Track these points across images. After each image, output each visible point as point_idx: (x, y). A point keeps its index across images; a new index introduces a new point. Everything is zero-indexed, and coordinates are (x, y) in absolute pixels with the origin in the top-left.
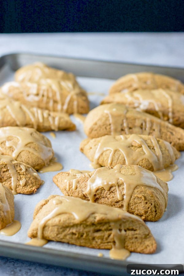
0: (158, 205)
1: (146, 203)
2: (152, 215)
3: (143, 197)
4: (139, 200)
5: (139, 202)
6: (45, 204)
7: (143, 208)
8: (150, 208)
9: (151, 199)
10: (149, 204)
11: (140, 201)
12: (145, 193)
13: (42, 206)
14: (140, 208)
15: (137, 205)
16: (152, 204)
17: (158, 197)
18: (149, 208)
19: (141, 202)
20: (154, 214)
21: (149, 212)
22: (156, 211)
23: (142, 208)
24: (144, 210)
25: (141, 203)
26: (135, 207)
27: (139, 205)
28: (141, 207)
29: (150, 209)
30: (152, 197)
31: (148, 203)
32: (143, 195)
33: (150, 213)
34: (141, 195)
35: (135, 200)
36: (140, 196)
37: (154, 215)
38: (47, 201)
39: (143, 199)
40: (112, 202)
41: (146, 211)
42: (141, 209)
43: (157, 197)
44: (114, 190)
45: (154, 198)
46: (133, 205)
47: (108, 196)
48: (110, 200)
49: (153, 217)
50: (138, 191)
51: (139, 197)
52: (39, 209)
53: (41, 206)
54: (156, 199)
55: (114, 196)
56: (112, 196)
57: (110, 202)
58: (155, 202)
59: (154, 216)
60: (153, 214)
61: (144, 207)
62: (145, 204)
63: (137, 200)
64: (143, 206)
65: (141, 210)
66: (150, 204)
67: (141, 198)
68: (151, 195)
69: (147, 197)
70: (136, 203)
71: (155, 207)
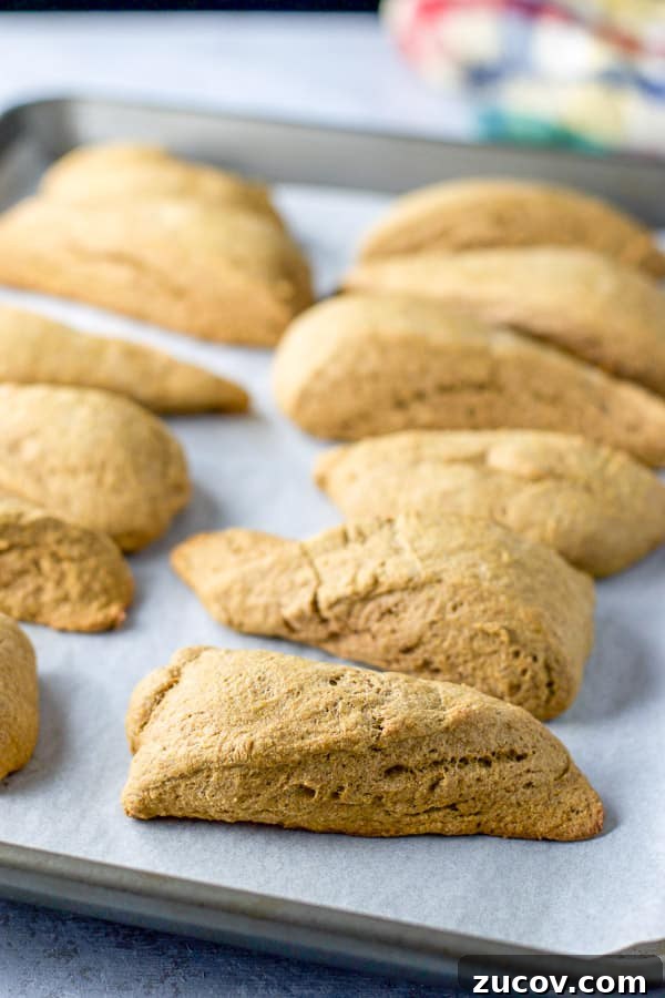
0: (557, 661)
1: (517, 654)
2: (537, 697)
3: (503, 632)
4: (488, 644)
5: (488, 650)
6: (171, 686)
7: (503, 674)
8: (529, 674)
9: (532, 641)
10: (526, 657)
11: (493, 648)
12: (512, 618)
13: (162, 692)
14: (493, 671)
15: (481, 660)
16: (535, 659)
17: (560, 633)
18: (524, 672)
19: (495, 652)
20: (544, 693)
21: (525, 687)
22: (550, 684)
23: (500, 671)
24: (506, 680)
25: (496, 656)
26: (474, 669)
27: (489, 661)
28: (496, 668)
29: (527, 677)
30: (538, 631)
31: (522, 655)
32: (506, 623)
33: (528, 691)
34: (496, 623)
35: (476, 644)
36: (492, 627)
37: (544, 698)
38: (175, 673)
39: (504, 637)
40: (387, 649)
41: (515, 681)
42: (497, 675)
43: (555, 634)
44: (396, 605)
45: (545, 635)
46: (466, 662)
47: (375, 626)
48: (382, 641)
49: (538, 706)
50: (485, 611)
51: (491, 631)
52: (148, 706)
53: (158, 693)
54: (552, 640)
55: (396, 627)
56: (388, 628)
57: (381, 649)
58: (547, 649)
59: (542, 703)
60: (540, 693)
61: (506, 668)
62: (511, 656)
63: (481, 643)
64: (503, 665)
65: (497, 680)
66: (529, 660)
67: (497, 635)
68: (532, 627)
69: (519, 631)
70: (476, 655)
71: (548, 668)
